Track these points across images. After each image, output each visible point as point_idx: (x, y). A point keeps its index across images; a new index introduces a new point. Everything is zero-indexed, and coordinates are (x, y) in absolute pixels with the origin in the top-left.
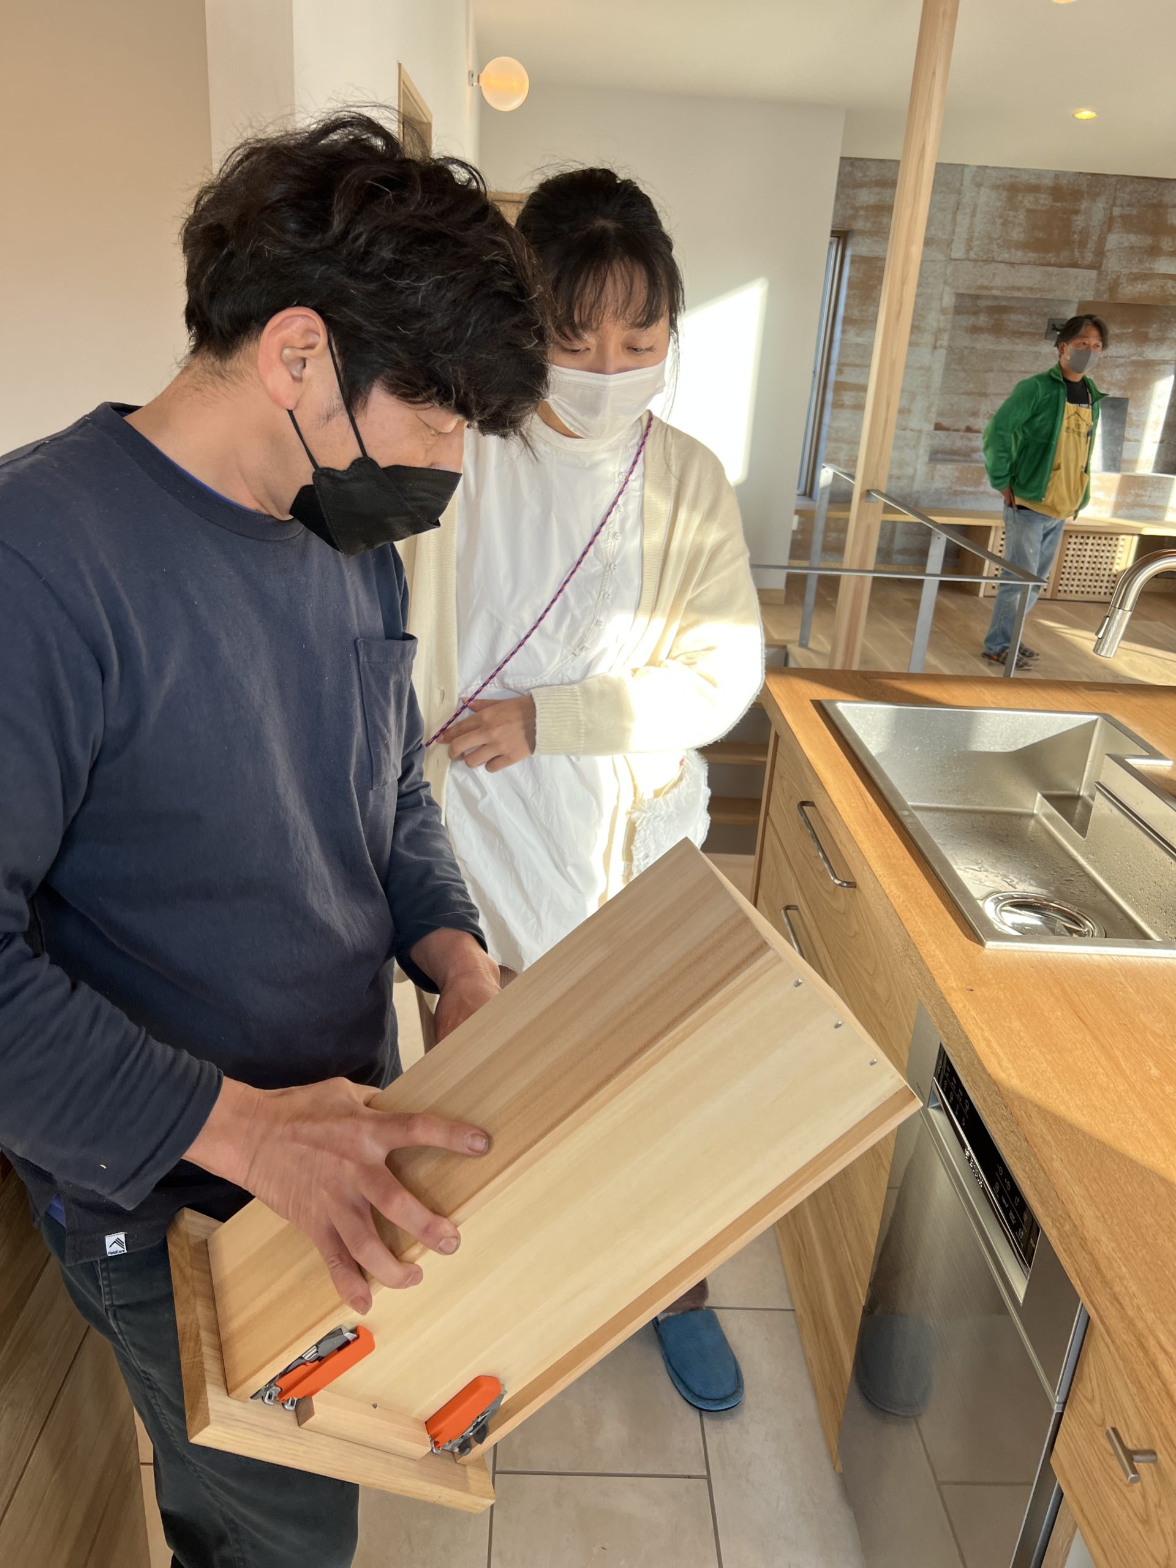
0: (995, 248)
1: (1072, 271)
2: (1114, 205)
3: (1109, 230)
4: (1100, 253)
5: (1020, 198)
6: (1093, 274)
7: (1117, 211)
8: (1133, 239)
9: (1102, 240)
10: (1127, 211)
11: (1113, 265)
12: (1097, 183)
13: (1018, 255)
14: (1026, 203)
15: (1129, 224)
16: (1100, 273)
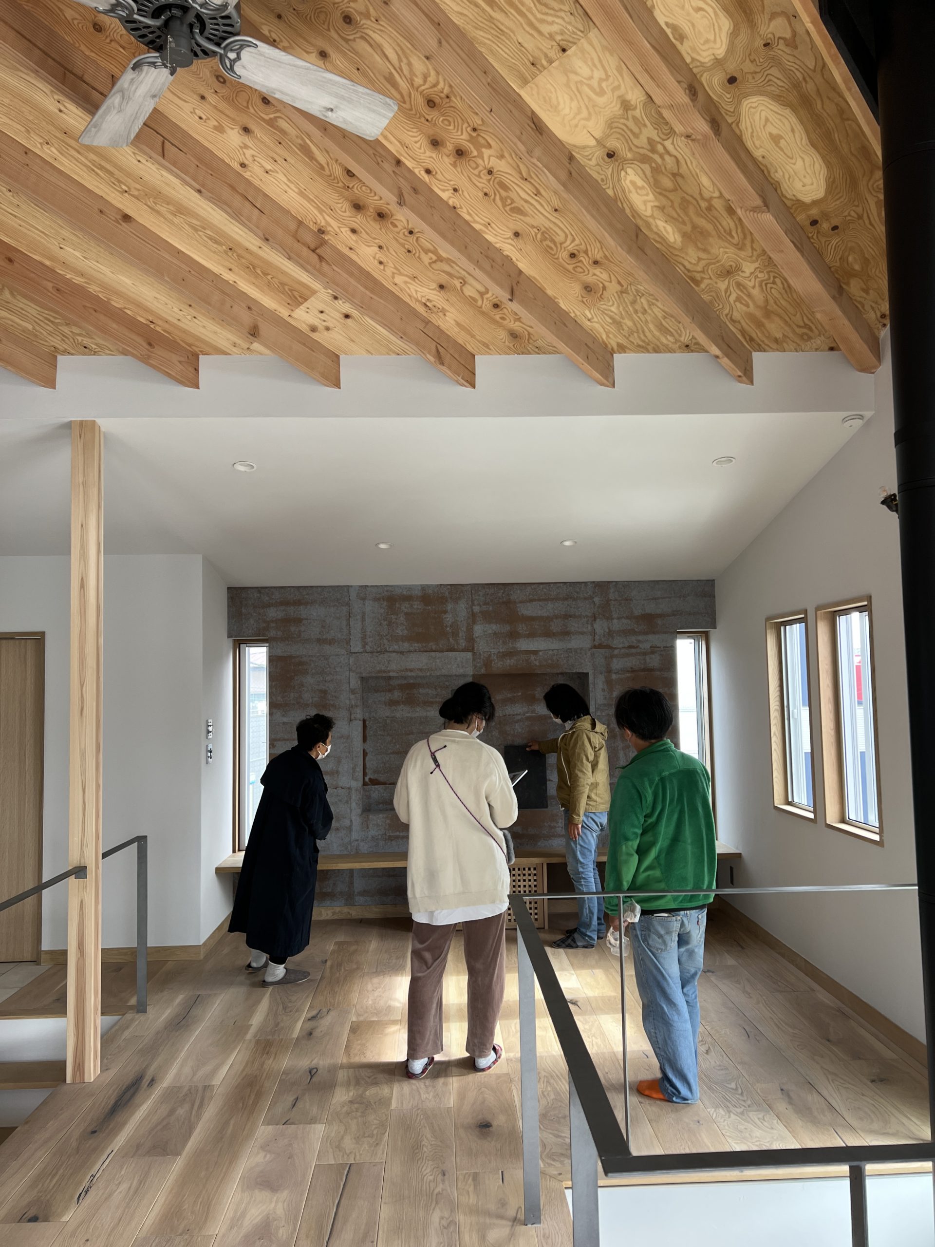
0: (385, 641)
1: (451, 654)
2: (473, 604)
3: (474, 622)
4: (471, 640)
5: (397, 605)
6: (469, 655)
7: (476, 609)
8: (494, 627)
9: (470, 630)
10: (484, 608)
11: (483, 647)
12: (456, 591)
13: (406, 646)
14: (403, 608)
15: (488, 617)
16: (474, 654)
